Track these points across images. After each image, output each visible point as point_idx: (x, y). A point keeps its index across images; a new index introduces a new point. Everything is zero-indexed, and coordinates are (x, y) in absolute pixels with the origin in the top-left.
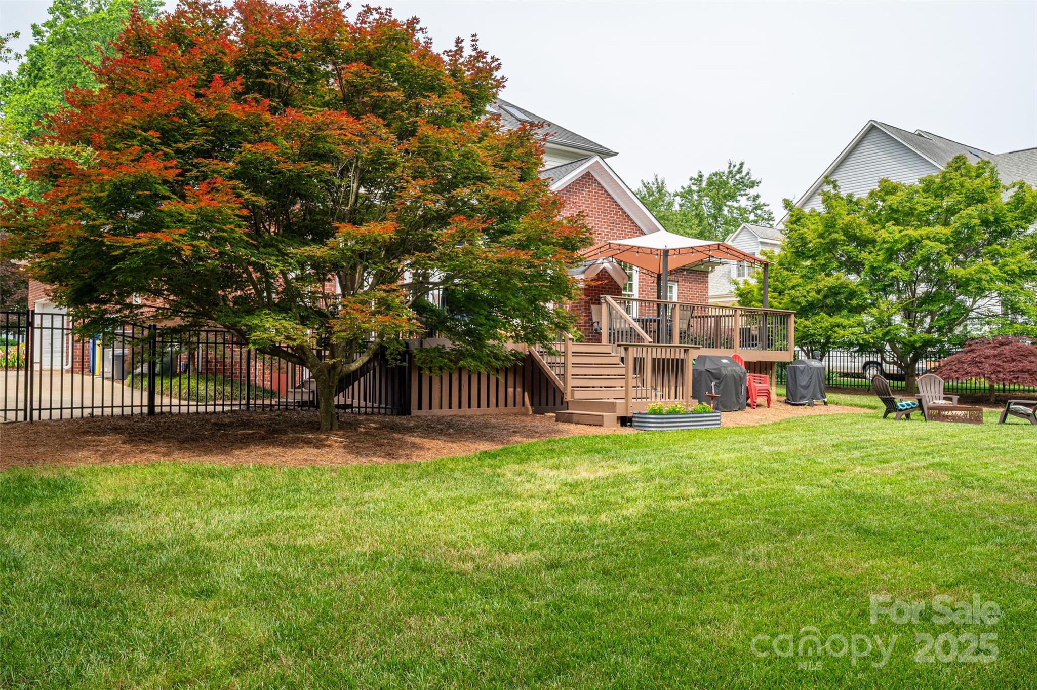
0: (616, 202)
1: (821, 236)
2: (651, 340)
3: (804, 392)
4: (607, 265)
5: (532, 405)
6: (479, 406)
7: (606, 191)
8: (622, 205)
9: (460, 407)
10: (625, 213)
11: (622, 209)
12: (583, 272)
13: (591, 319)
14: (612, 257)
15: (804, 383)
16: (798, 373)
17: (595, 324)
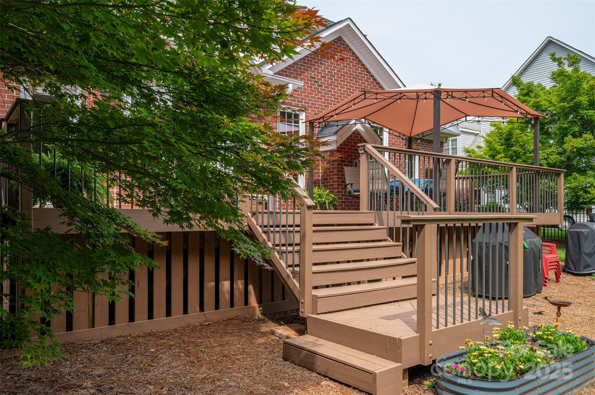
0: (366, 69)
1: (563, 100)
2: (436, 206)
3: (589, 260)
4: (359, 127)
5: (260, 301)
6: (169, 313)
7: (357, 57)
8: (373, 72)
9: (132, 319)
10: (375, 80)
11: (372, 76)
12: (336, 133)
13: (345, 182)
14: (365, 118)
15: (588, 251)
16: (583, 239)
17: (349, 187)
